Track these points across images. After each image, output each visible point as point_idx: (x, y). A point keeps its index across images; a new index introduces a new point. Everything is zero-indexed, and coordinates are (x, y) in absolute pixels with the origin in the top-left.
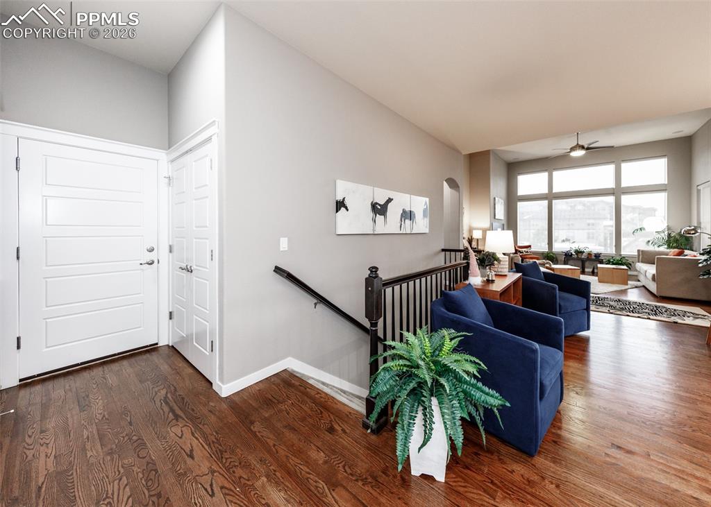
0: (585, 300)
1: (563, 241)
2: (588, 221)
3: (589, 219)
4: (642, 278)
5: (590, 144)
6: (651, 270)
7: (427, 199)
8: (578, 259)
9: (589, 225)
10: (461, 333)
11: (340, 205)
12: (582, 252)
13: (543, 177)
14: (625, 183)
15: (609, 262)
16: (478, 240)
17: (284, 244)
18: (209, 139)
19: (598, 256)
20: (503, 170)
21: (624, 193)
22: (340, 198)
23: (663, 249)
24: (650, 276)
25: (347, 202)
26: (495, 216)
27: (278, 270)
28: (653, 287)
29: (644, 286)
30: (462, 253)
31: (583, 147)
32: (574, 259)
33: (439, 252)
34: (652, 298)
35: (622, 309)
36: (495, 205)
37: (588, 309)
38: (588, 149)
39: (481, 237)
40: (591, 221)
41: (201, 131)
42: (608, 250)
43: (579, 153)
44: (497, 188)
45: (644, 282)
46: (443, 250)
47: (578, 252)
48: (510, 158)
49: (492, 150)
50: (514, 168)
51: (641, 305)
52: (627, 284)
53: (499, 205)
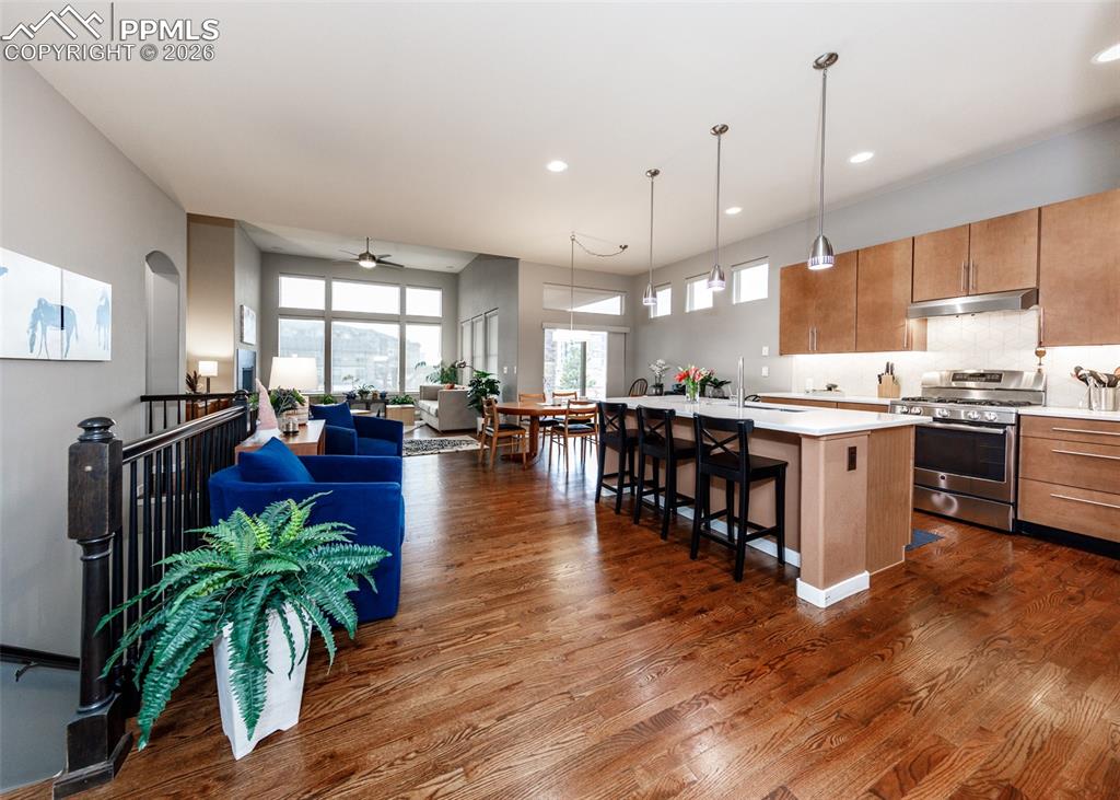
0: (396, 445)
1: (345, 379)
2: (358, 356)
3: (359, 352)
4: (424, 416)
5: (382, 257)
6: (434, 406)
7: (108, 287)
8: (362, 401)
9: (358, 360)
10: (310, 498)
12: (367, 393)
13: (318, 285)
14: (410, 311)
15: (394, 402)
16: (208, 379)
19: (383, 395)
20: (254, 261)
21: (409, 322)
23: (438, 384)
24: (433, 412)
26: (242, 337)
28: (435, 423)
29: (427, 425)
30: (183, 403)
31: (373, 258)
32: (357, 402)
33: (134, 403)
34: (434, 434)
35: (417, 450)
36: (242, 317)
37: (400, 454)
38: (379, 261)
39: (215, 374)
40: (361, 356)
42: (392, 388)
43: (368, 264)
44: (246, 290)
45: (426, 419)
46: (143, 399)
47: (363, 393)
48: (269, 244)
49: (238, 221)
50: (273, 263)
51: (430, 442)
52: (413, 424)
53: (249, 320)
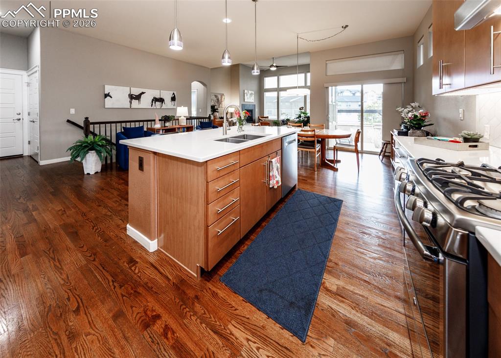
1: (282, 114)
11: (107, 95)
17: (73, 111)
18: (36, 72)
22: (106, 92)
25: (110, 94)
26: (244, 100)
27: (68, 121)
36: (244, 94)
41: (33, 69)
43: (273, 69)
44: (248, 85)
53: (249, 94)
